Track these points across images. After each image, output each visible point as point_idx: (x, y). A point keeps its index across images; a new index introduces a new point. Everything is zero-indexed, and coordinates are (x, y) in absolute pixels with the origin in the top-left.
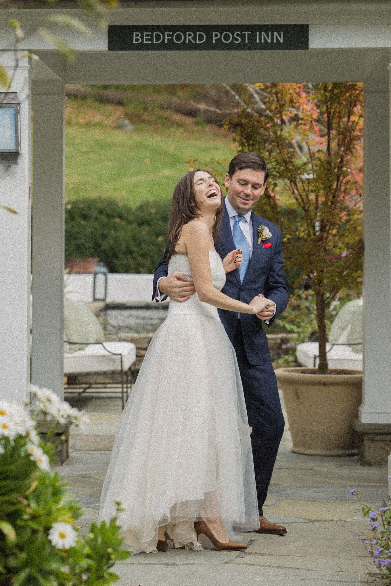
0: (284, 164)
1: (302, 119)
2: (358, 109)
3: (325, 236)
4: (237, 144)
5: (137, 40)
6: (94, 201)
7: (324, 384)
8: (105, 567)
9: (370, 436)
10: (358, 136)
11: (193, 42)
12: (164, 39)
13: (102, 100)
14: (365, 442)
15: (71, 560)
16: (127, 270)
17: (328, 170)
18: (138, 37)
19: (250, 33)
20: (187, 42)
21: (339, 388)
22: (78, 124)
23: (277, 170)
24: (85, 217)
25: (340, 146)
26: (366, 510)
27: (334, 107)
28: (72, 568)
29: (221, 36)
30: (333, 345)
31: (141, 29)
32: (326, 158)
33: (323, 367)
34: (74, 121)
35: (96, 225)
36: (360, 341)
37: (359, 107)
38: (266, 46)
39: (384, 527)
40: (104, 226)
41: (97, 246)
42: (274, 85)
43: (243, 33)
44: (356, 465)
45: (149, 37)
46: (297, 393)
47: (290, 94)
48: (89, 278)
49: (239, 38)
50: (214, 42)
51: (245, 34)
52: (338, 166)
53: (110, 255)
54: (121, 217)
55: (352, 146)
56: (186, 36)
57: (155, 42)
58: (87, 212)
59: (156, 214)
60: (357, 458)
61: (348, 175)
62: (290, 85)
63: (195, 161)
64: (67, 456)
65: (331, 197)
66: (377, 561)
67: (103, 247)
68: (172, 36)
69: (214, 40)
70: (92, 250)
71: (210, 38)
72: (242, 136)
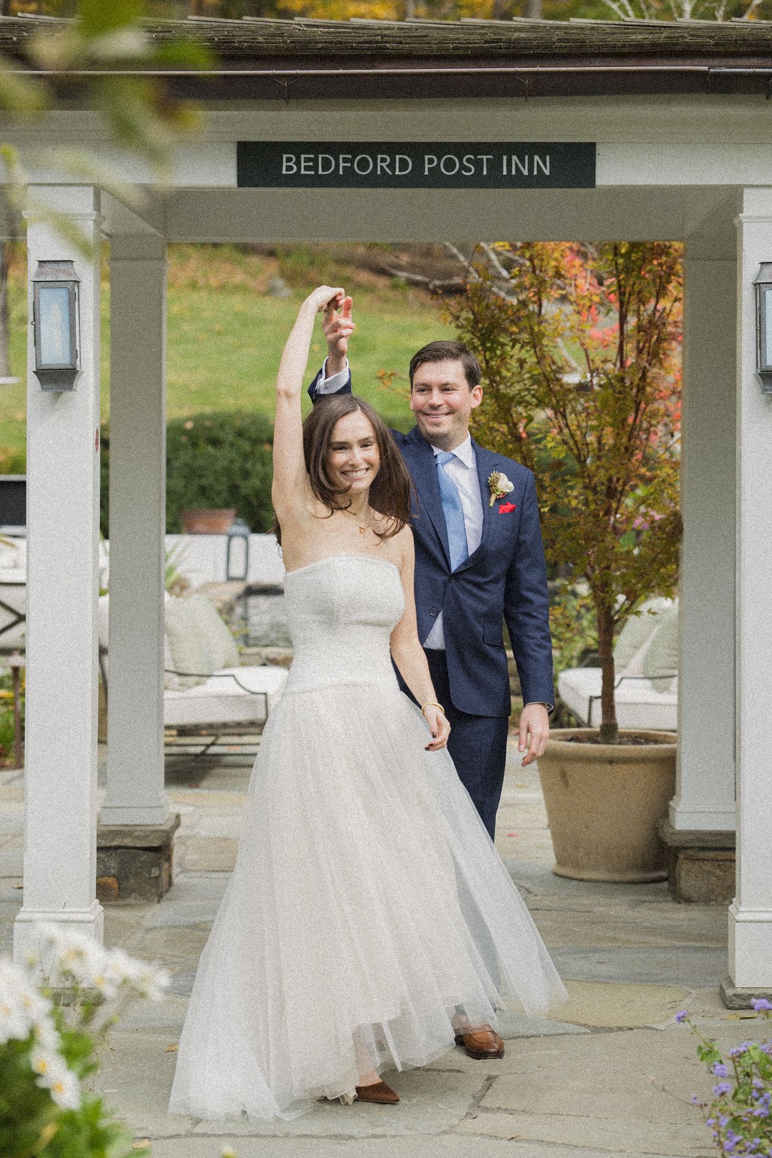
0: (545, 383)
2: (673, 288)
3: (614, 505)
5: (289, 168)
6: (231, 416)
7: (611, 761)
9: (690, 852)
10: (672, 334)
11: (390, 173)
12: (337, 165)
13: (246, 249)
14: (680, 861)
17: (620, 393)
18: (291, 164)
19: (491, 157)
20: (379, 173)
21: (635, 768)
22: (207, 287)
23: (532, 392)
24: (215, 442)
25: (640, 351)
27: (631, 283)
29: (439, 164)
30: (623, 677)
31: (297, 148)
32: (616, 372)
33: (609, 731)
34: (201, 282)
35: (233, 455)
37: (674, 284)
38: (518, 181)
40: (246, 457)
41: (234, 489)
42: (528, 245)
43: (479, 157)
44: (666, 901)
45: (311, 164)
46: (564, 775)
47: (556, 260)
49: (473, 168)
50: (426, 173)
51: (482, 159)
52: (638, 385)
53: (255, 502)
55: (662, 352)
56: (377, 162)
57: (320, 172)
58: (218, 434)
60: (665, 885)
61: (655, 400)
62: (556, 244)
63: (392, 375)
64: (170, 884)
65: (624, 440)
67: (244, 491)
68: (352, 161)
69: (426, 170)
70: (225, 495)
71: (418, 166)
72: (473, 333)
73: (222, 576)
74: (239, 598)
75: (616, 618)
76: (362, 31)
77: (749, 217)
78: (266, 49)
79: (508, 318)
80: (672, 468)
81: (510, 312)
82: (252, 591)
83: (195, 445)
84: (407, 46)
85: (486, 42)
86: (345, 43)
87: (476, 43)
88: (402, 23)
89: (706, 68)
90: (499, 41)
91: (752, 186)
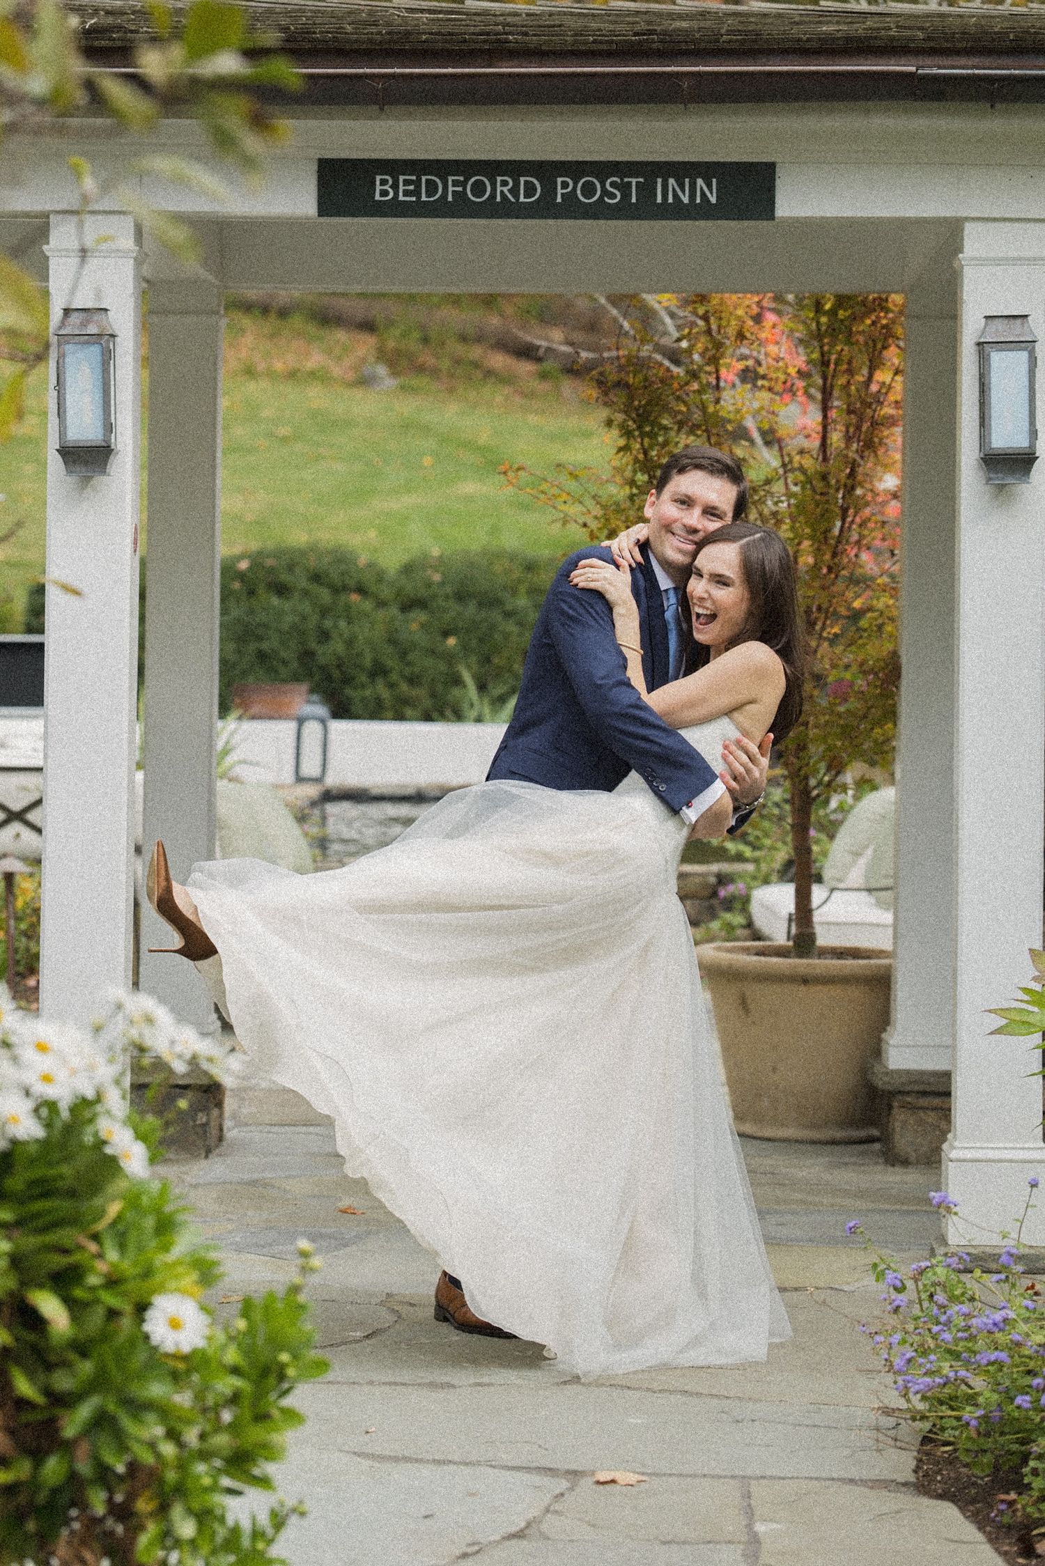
1: (764, 377)
2: (893, 356)
4: (615, 432)
5: (384, 193)
6: (303, 553)
7: (805, 981)
8: (272, 1396)
9: (907, 1099)
10: (892, 416)
11: (513, 200)
12: (445, 190)
13: (326, 318)
14: (895, 1111)
15: (195, 1378)
16: (375, 712)
17: (822, 494)
18: (386, 187)
19: (642, 180)
20: (498, 199)
21: (836, 991)
22: (270, 374)
24: (281, 590)
25: (848, 439)
26: (883, 1266)
27: (837, 349)
28: (199, 1396)
29: (575, 188)
30: (832, 890)
31: (393, 167)
32: (817, 467)
33: (804, 941)
34: (261, 367)
35: (306, 607)
36: (890, 882)
37: (893, 350)
38: (677, 211)
39: (921, 1305)
40: (324, 612)
41: (307, 655)
42: (703, 298)
43: (626, 180)
44: (876, 1163)
45: (412, 187)
46: (744, 1003)
47: (739, 318)
48: (287, 728)
49: (618, 194)
50: (559, 200)
51: (630, 183)
52: (845, 486)
53: (336, 674)
54: (361, 590)
55: (876, 440)
56: (495, 185)
57: (424, 198)
58: (284, 577)
59: (443, 583)
60: (877, 1146)
61: (866, 505)
62: (738, 298)
63: (519, 469)
64: (221, 1139)
65: (827, 557)
66: (900, 1380)
67: (322, 660)
68: (464, 184)
69: (559, 196)
70: (295, 665)
71: (550, 190)
72: (626, 412)
73: (288, 776)
74: (313, 804)
75: (815, 793)
76: (478, 18)
77: (972, 259)
78: (356, 41)
79: (673, 394)
80: (892, 597)
81: (676, 385)
82: (329, 796)
83: (252, 593)
84: (534, 38)
85: (636, 34)
86: (457, 34)
87: (624, 35)
88: (532, 7)
89: (913, 69)
90: (651, 32)
91: (974, 219)
